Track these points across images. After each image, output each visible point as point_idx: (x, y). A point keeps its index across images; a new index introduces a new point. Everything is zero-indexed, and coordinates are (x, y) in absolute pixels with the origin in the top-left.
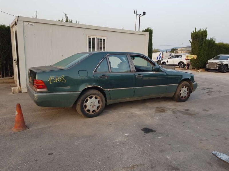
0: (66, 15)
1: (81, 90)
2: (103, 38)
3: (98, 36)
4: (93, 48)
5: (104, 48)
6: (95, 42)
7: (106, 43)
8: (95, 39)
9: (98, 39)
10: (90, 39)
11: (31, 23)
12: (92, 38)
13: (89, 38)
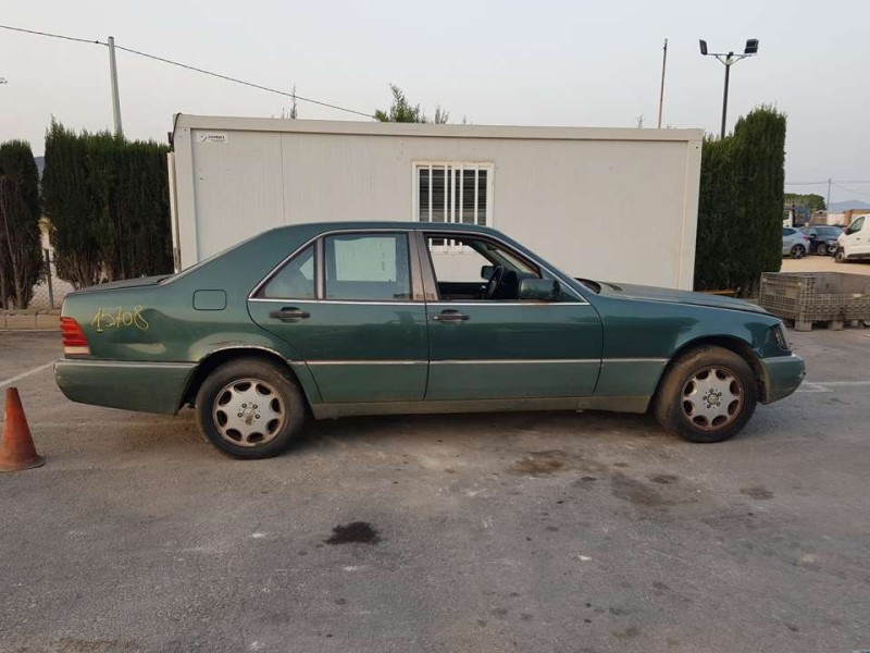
0: (396, 91)
1: (197, 359)
2: (476, 168)
3: (456, 161)
4: (438, 205)
5: (482, 205)
6: (443, 184)
7: (494, 183)
8: (443, 171)
9: (458, 172)
10: (424, 173)
11: (216, 134)
12: (433, 171)
13: (421, 171)
